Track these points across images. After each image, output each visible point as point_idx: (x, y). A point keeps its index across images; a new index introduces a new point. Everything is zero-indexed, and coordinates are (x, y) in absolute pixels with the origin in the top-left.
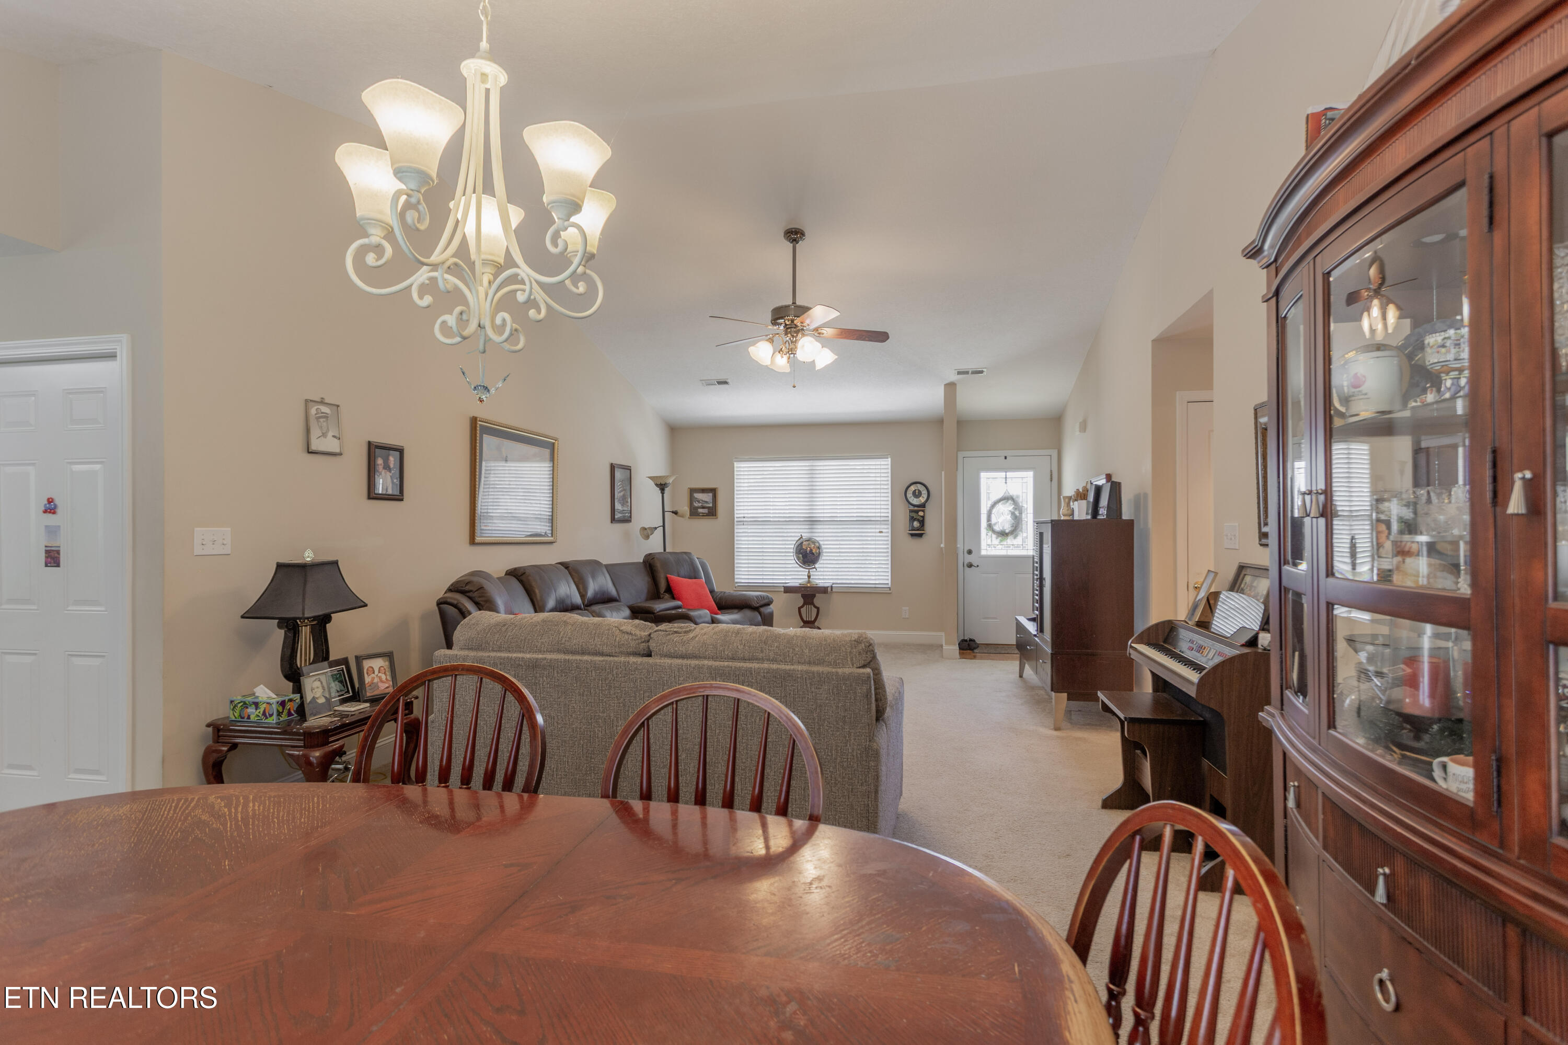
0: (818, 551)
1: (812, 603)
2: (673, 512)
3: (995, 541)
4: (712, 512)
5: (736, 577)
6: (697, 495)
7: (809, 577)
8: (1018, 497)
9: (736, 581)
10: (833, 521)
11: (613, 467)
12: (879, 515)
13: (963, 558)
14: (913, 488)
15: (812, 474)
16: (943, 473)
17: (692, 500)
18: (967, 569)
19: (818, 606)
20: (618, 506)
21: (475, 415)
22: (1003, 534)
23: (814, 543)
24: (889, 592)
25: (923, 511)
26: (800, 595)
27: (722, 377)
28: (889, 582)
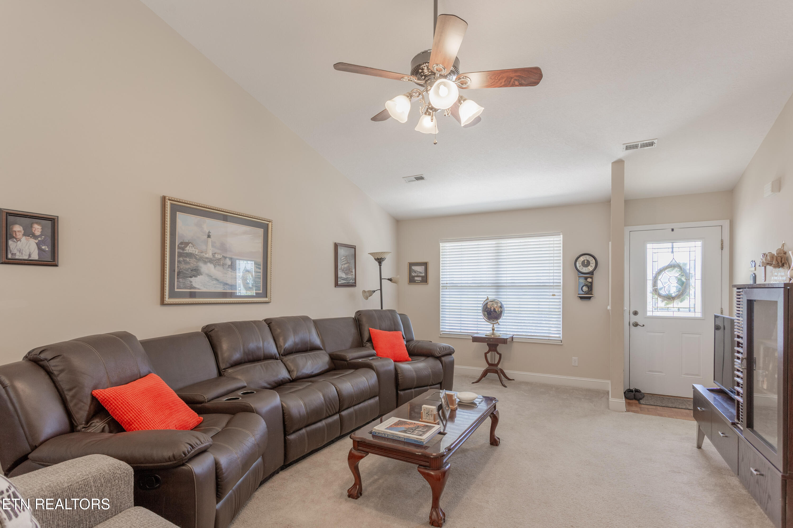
0: (499, 310)
1: (496, 350)
2: (388, 279)
3: (661, 304)
4: (425, 280)
5: (441, 327)
6: (414, 268)
7: (493, 330)
8: (685, 264)
9: (441, 330)
10: (513, 286)
11: (336, 246)
12: (552, 281)
13: (628, 318)
14: (582, 259)
15: (498, 251)
16: (610, 243)
17: (410, 271)
18: (633, 328)
19: (500, 352)
20: (341, 274)
21: (165, 195)
22: (669, 298)
23: (497, 303)
24: (562, 344)
25: (592, 278)
26: (486, 344)
27: (418, 174)
28: (561, 336)
